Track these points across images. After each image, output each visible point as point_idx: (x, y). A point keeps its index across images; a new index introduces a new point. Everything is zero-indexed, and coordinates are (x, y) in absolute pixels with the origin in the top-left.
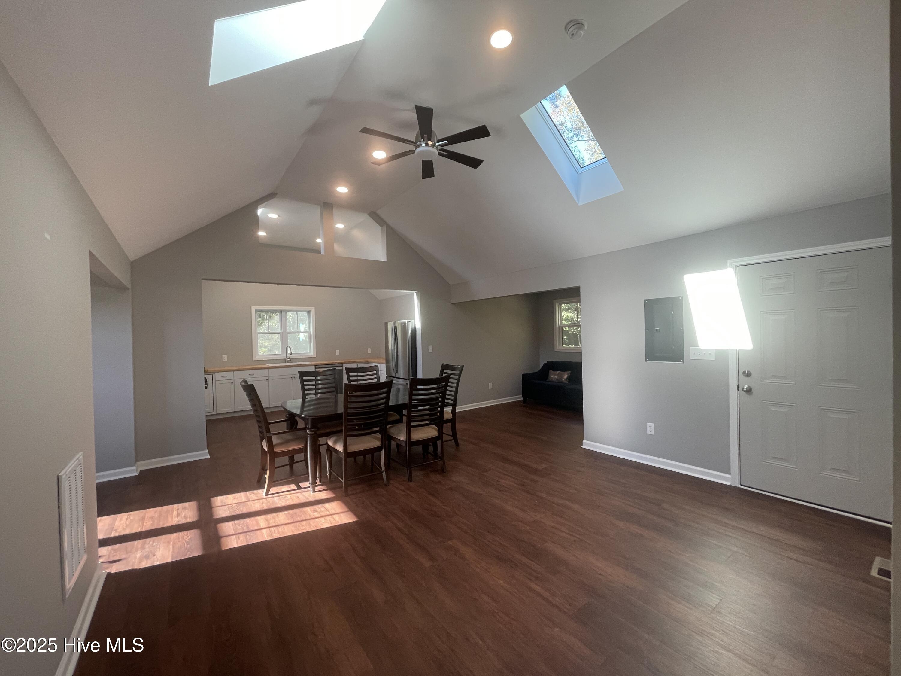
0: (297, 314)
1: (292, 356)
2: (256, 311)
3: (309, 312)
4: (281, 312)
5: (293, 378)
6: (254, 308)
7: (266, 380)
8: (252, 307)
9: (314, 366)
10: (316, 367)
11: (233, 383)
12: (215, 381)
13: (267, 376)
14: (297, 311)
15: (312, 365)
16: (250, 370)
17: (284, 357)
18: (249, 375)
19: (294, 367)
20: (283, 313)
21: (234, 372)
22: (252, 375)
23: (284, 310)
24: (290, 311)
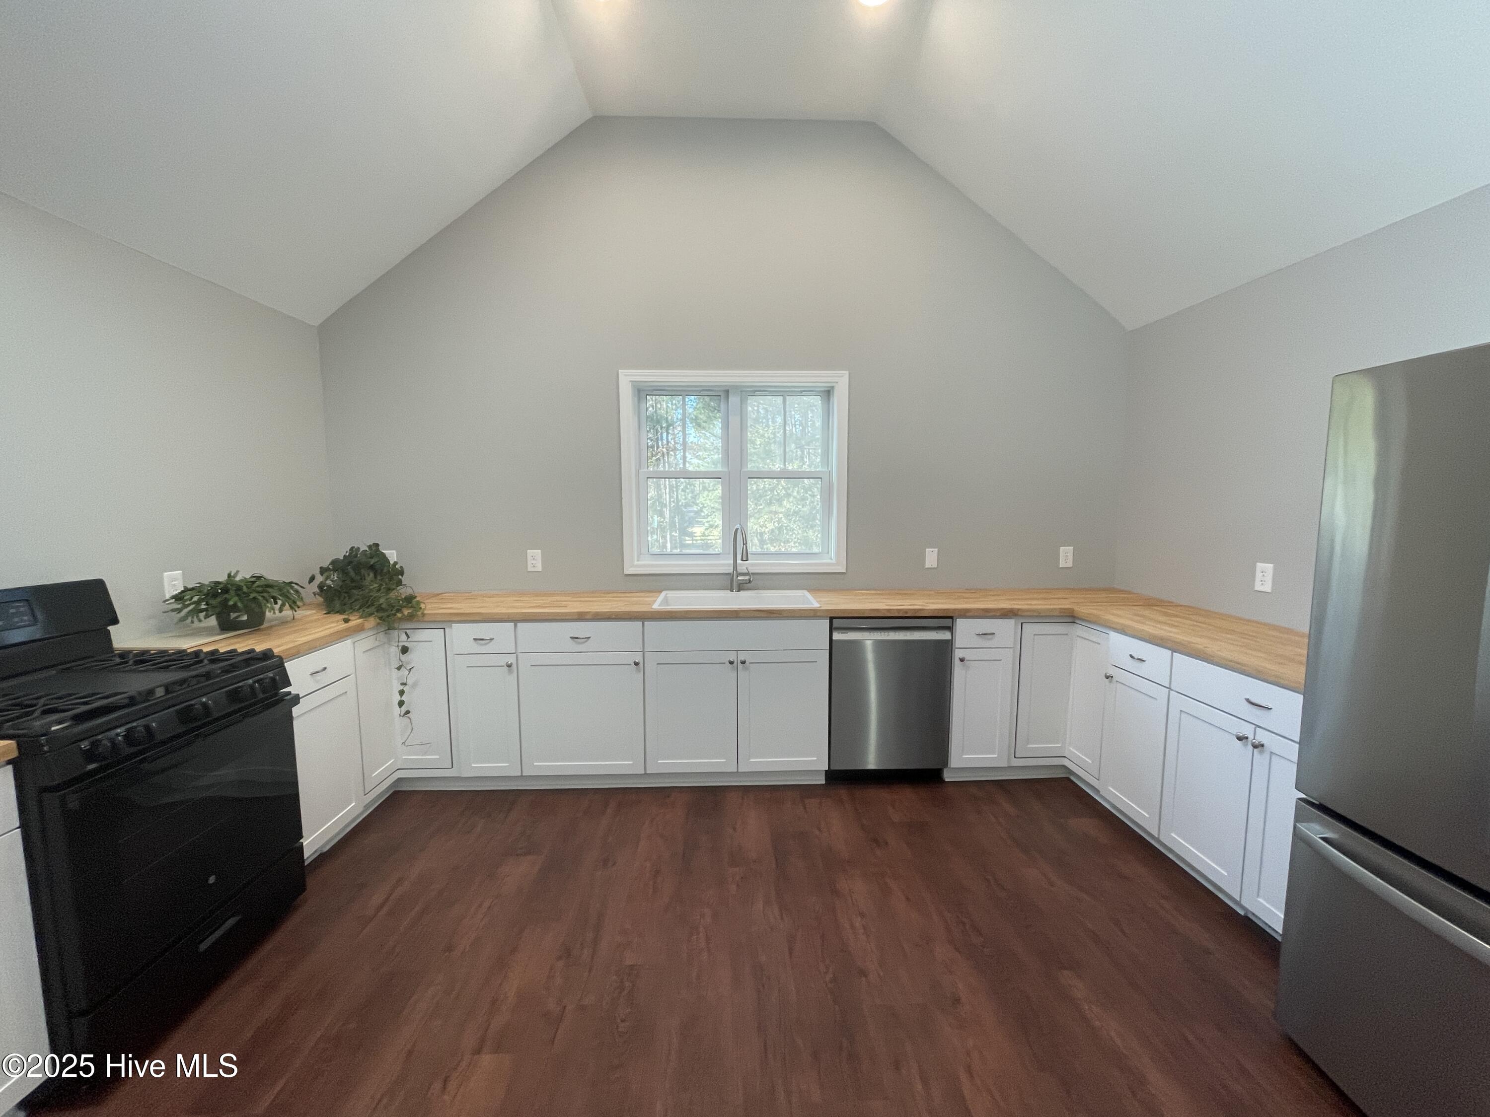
0: (784, 403)
1: (758, 567)
2: (638, 389)
3: (828, 394)
4: (721, 394)
5: (740, 666)
6: (627, 378)
7: (633, 666)
8: (620, 374)
9: (827, 622)
10: (836, 623)
11: (514, 666)
12: (454, 655)
13: (641, 650)
14: (783, 392)
15: (818, 614)
16: (573, 619)
17: (729, 565)
18: (570, 639)
19: (742, 617)
20: (734, 399)
21: (515, 626)
22: (584, 642)
23: (737, 386)
24: (757, 393)
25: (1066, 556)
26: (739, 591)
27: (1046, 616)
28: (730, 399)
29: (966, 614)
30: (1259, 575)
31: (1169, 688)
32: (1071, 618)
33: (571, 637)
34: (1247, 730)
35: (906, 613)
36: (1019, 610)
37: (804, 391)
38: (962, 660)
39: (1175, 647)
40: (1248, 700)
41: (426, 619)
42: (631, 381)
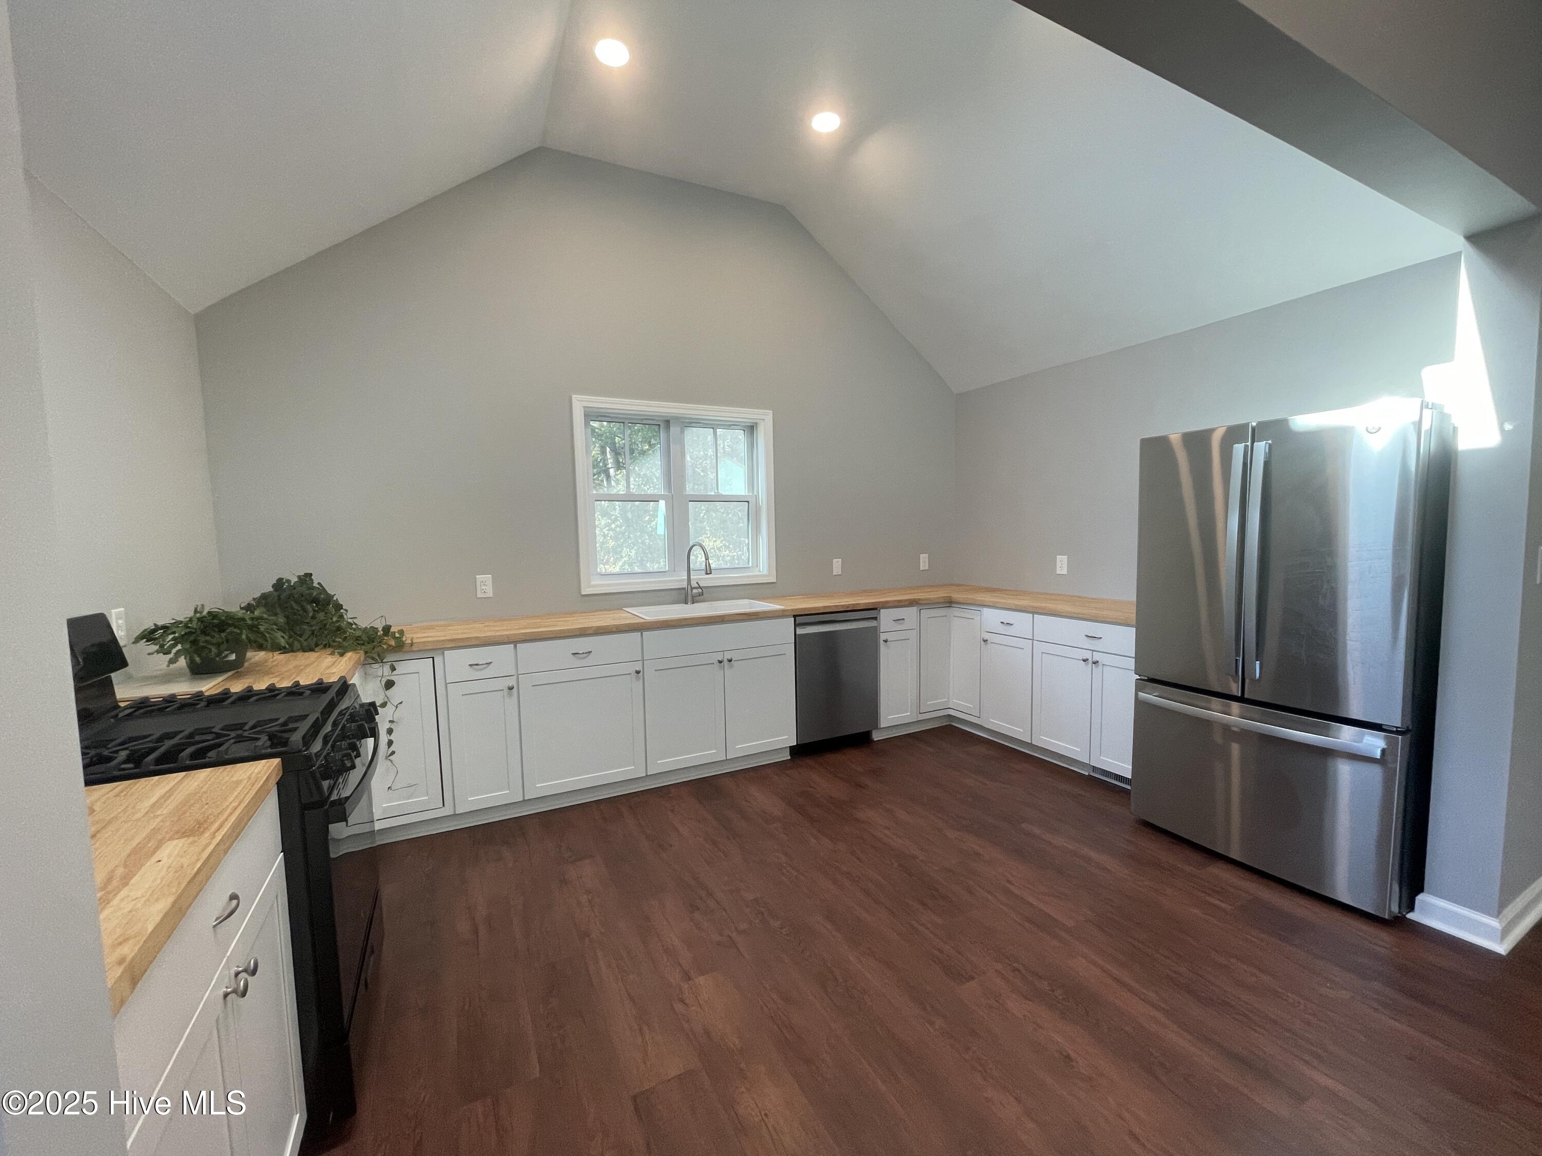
0: (715, 434)
1: (707, 581)
2: (591, 415)
3: (751, 429)
4: (665, 423)
5: (727, 664)
6: (579, 403)
7: (634, 675)
8: (573, 402)
9: (791, 619)
10: (799, 620)
11: (515, 689)
12: (446, 684)
13: (641, 659)
14: (713, 426)
15: (785, 613)
16: (576, 635)
17: (683, 580)
18: (572, 655)
19: (727, 621)
20: (674, 430)
21: (515, 647)
22: (585, 658)
23: (677, 417)
24: (693, 425)
25: (924, 562)
26: (693, 603)
27: (934, 603)
28: (671, 428)
29: (886, 605)
30: (1058, 565)
31: (1033, 640)
32: (949, 603)
33: (573, 654)
34: (1087, 655)
35: (848, 607)
36: (919, 599)
37: (733, 425)
38: (886, 641)
39: (1034, 611)
40: (1086, 636)
41: (414, 648)
42: (584, 407)
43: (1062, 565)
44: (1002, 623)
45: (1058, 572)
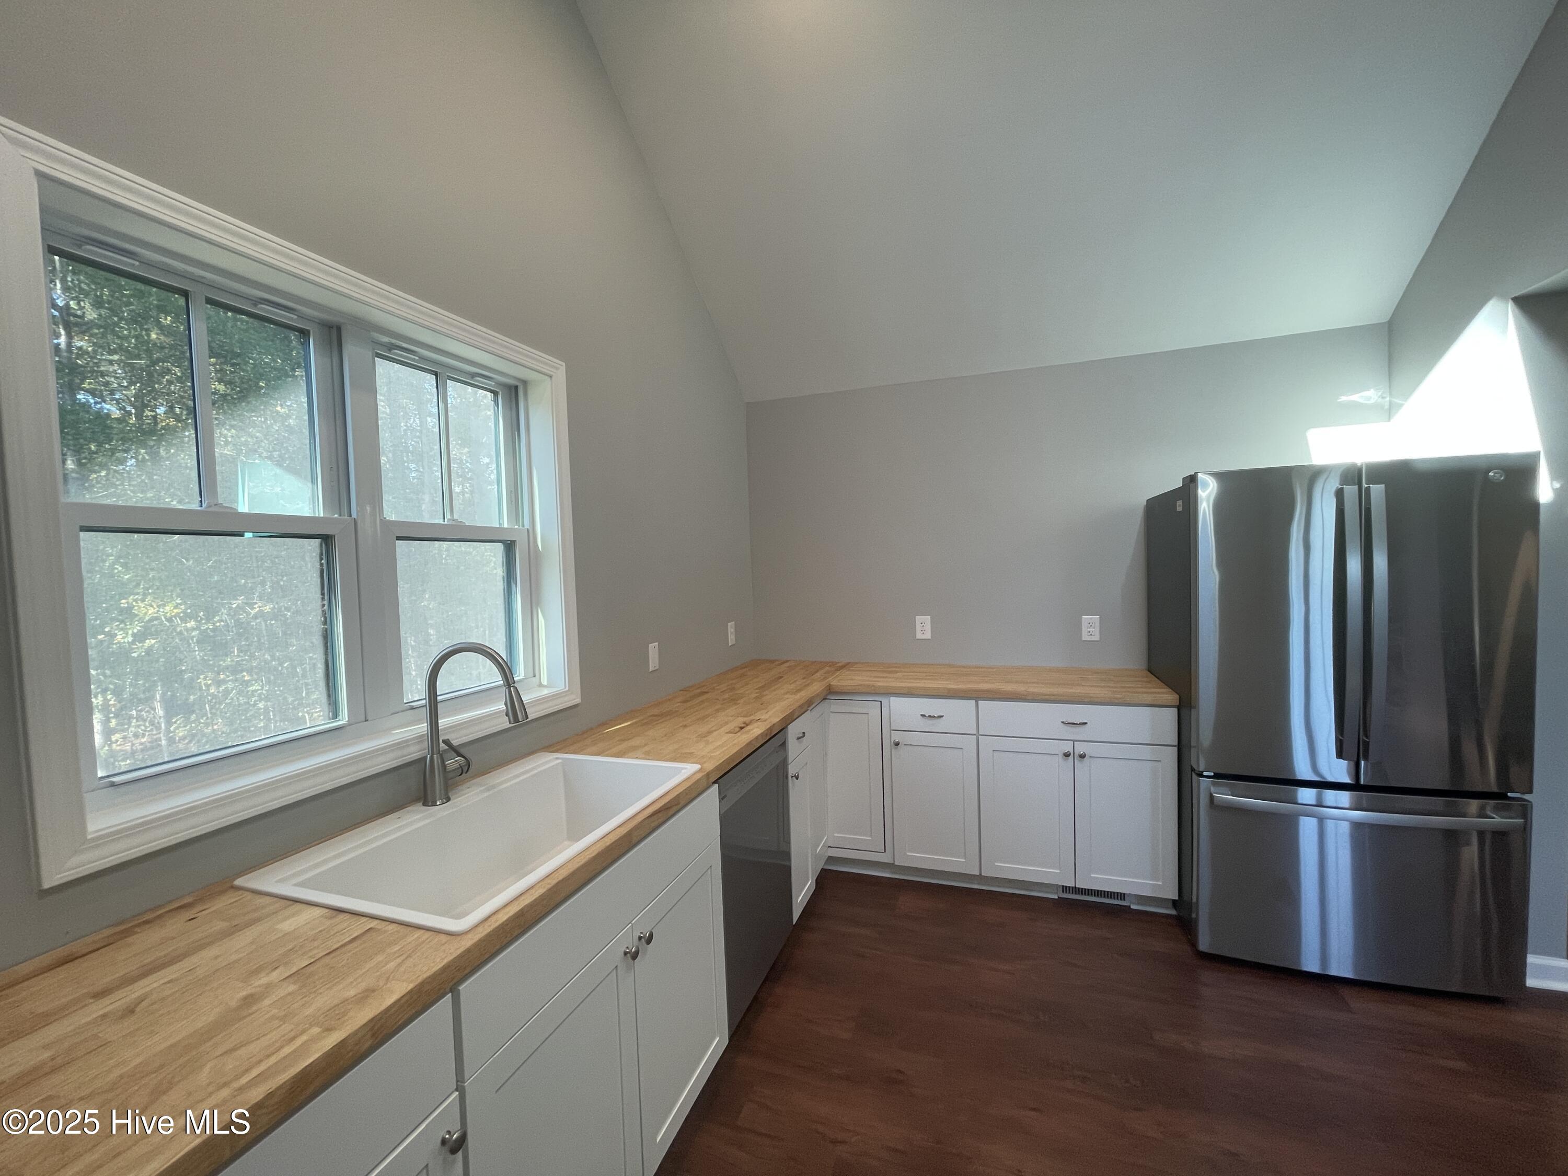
0: (441, 388)
15: (710, 780)
29: (793, 718)
30: (919, 627)
31: (978, 735)
32: (828, 694)
34: (1068, 747)
35: (766, 736)
36: (812, 697)
37: (475, 378)
38: (793, 777)
39: (977, 696)
43: (924, 627)
44: (923, 716)
45: (919, 636)
